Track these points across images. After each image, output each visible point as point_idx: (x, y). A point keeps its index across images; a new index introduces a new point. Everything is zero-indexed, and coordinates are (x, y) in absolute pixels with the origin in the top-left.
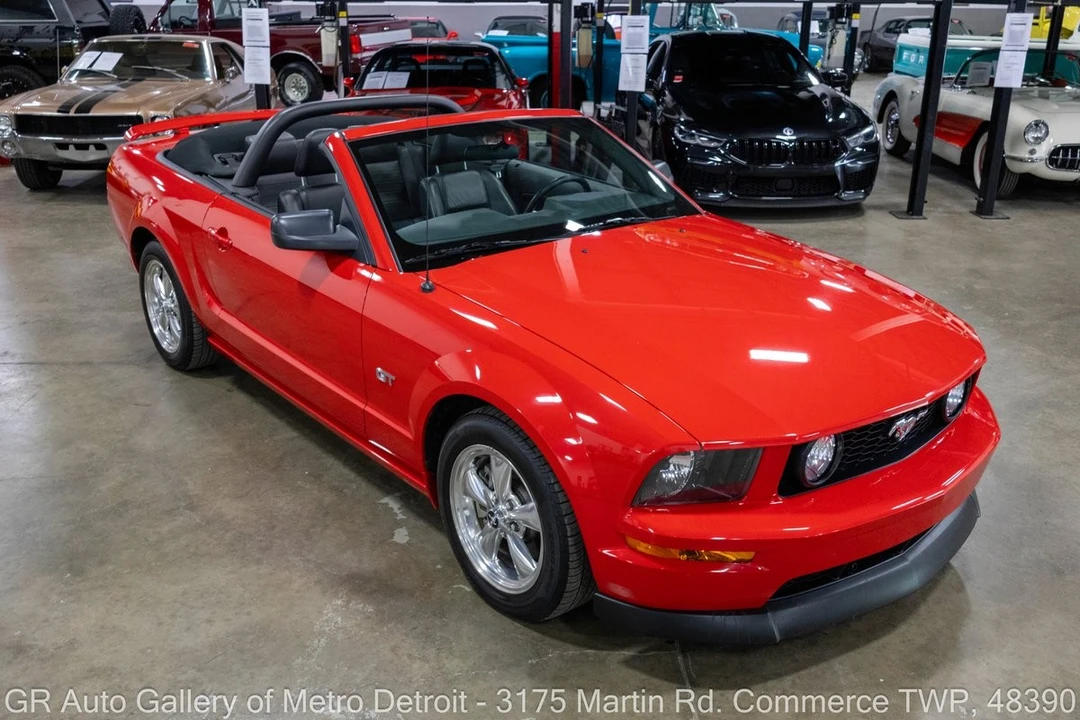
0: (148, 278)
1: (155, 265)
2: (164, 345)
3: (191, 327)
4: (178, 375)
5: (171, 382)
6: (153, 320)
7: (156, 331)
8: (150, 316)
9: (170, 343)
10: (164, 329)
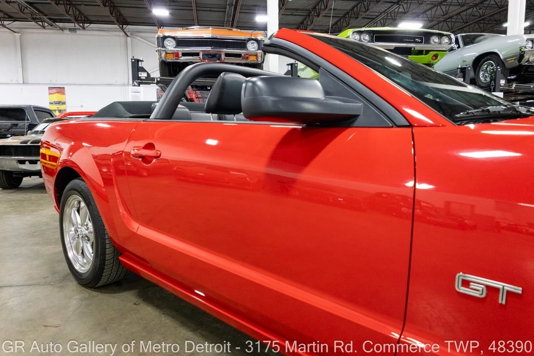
0: (67, 210)
1: (75, 200)
2: (77, 267)
3: (104, 249)
4: (87, 293)
5: (81, 300)
6: (68, 246)
7: (71, 254)
8: (66, 242)
9: (83, 264)
10: (78, 253)
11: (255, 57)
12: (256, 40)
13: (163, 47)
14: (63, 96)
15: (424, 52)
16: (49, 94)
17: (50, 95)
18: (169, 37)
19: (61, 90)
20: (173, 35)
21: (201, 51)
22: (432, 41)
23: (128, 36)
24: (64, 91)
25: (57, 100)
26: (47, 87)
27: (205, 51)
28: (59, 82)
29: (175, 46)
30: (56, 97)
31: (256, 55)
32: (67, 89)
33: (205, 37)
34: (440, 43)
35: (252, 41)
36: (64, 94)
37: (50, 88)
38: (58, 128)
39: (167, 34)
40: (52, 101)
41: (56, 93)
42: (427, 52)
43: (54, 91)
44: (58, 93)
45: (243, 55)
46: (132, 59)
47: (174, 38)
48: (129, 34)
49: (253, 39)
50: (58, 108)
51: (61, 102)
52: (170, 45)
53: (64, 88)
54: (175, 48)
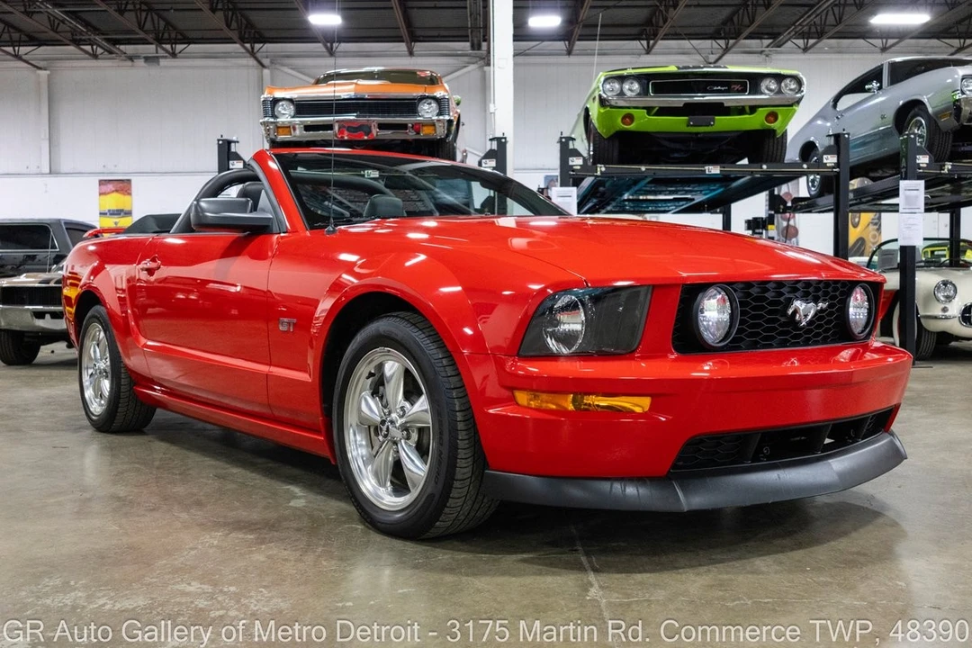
0: (87, 343)
1: (95, 329)
6: (85, 384)
7: (87, 394)
11: (432, 128)
12: (435, 99)
13: (274, 116)
14: (127, 198)
15: (747, 109)
16: (101, 194)
17: (103, 197)
18: (283, 99)
19: (123, 186)
20: (288, 97)
21: (337, 121)
22: (763, 88)
23: (263, 66)
24: (130, 188)
25: (114, 207)
26: (95, 181)
27: (343, 121)
28: (119, 170)
29: (292, 114)
30: (114, 201)
31: (434, 125)
32: (137, 184)
33: (343, 97)
34: (779, 92)
35: (429, 101)
36: (130, 194)
37: (102, 183)
38: (92, 248)
39: (278, 95)
40: (106, 209)
41: (113, 192)
42: (753, 109)
43: (110, 187)
44: (117, 191)
45: (410, 125)
46: (219, 140)
47: (291, 100)
48: (266, 62)
49: (428, 97)
50: (116, 223)
51: (122, 210)
52: (286, 115)
53: (129, 181)
54: (293, 117)
